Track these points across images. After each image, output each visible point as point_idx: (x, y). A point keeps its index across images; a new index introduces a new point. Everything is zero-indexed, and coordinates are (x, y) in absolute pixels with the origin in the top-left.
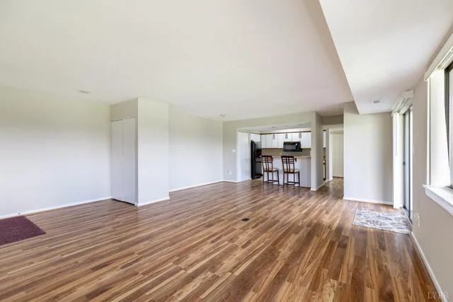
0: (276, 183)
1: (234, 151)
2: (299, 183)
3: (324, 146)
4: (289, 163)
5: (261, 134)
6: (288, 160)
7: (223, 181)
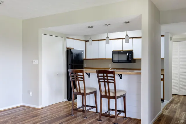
0: (94, 110)
1: (35, 62)
2: (124, 112)
3: (163, 56)
4: (108, 82)
5: (86, 41)
6: (106, 78)
7: (23, 106)
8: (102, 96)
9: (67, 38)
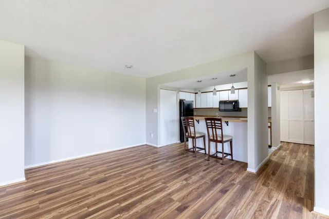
0: (203, 151)
1: (155, 111)
2: (231, 155)
4: (216, 128)
5: (196, 93)
6: (213, 124)
7: (146, 145)
8: (210, 140)
9: (180, 91)
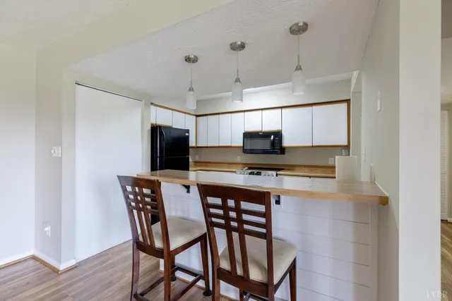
1: (56, 152)
5: (197, 116)
7: (34, 258)
8: (219, 273)
9: (152, 104)
